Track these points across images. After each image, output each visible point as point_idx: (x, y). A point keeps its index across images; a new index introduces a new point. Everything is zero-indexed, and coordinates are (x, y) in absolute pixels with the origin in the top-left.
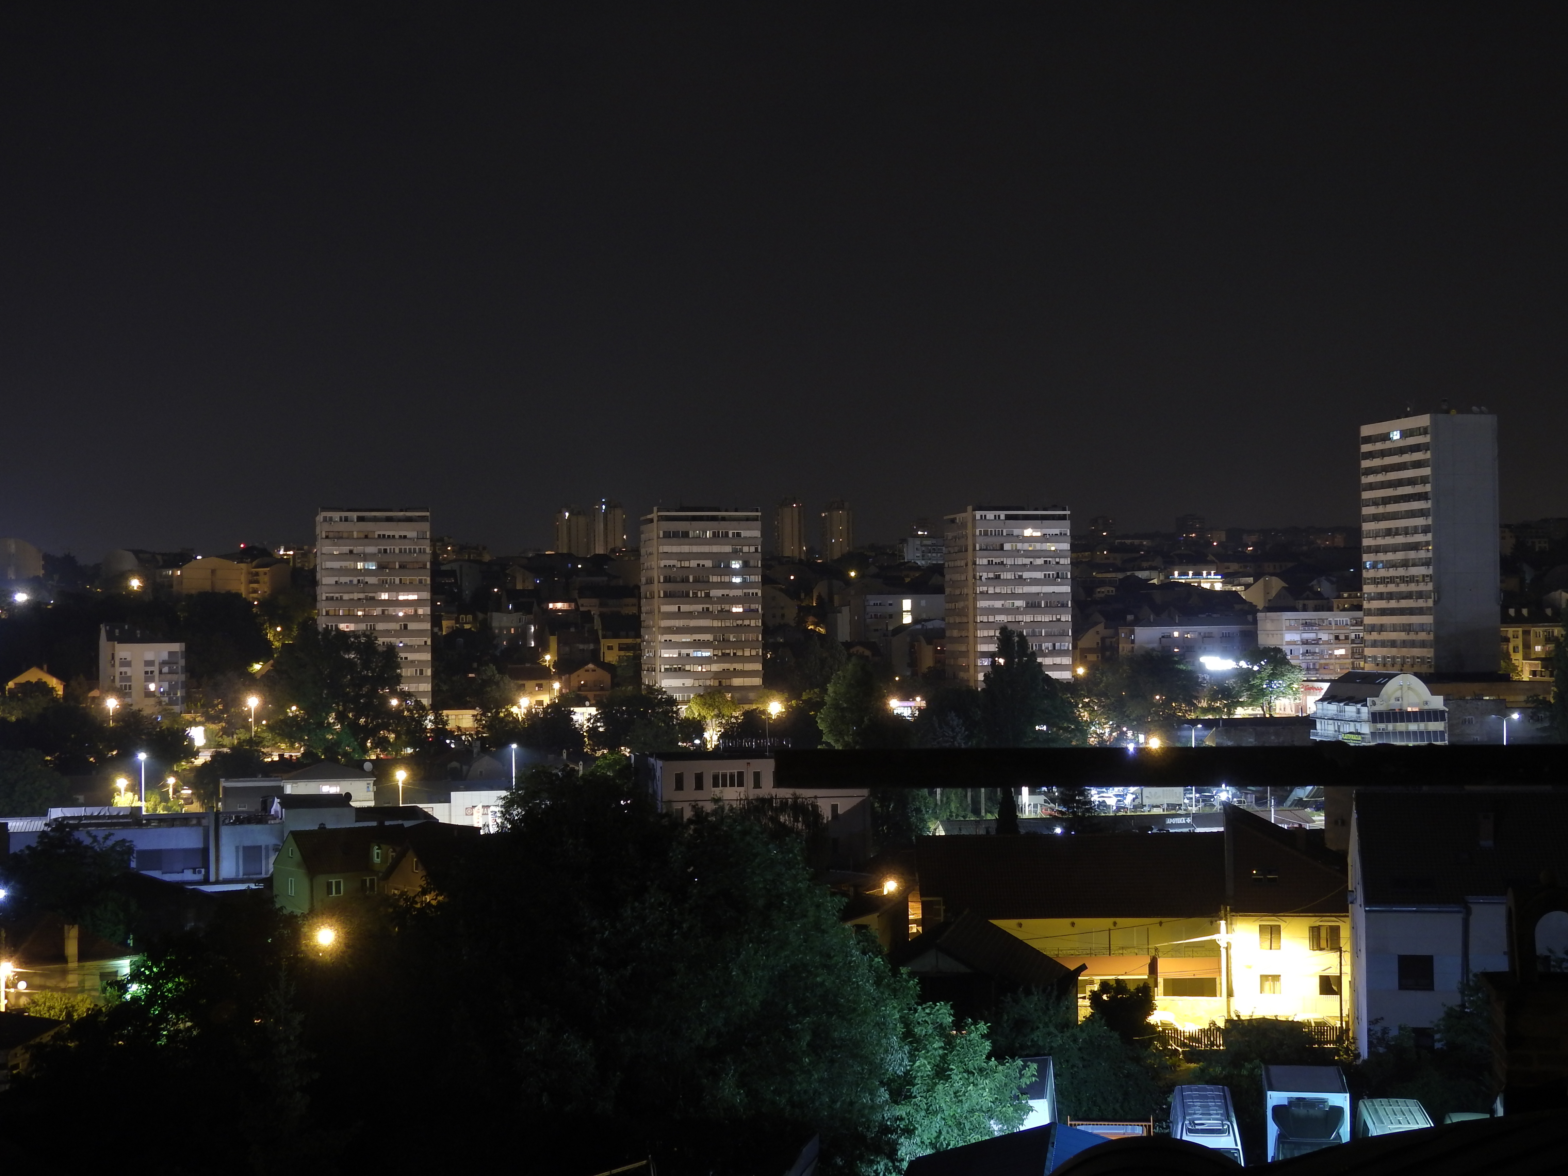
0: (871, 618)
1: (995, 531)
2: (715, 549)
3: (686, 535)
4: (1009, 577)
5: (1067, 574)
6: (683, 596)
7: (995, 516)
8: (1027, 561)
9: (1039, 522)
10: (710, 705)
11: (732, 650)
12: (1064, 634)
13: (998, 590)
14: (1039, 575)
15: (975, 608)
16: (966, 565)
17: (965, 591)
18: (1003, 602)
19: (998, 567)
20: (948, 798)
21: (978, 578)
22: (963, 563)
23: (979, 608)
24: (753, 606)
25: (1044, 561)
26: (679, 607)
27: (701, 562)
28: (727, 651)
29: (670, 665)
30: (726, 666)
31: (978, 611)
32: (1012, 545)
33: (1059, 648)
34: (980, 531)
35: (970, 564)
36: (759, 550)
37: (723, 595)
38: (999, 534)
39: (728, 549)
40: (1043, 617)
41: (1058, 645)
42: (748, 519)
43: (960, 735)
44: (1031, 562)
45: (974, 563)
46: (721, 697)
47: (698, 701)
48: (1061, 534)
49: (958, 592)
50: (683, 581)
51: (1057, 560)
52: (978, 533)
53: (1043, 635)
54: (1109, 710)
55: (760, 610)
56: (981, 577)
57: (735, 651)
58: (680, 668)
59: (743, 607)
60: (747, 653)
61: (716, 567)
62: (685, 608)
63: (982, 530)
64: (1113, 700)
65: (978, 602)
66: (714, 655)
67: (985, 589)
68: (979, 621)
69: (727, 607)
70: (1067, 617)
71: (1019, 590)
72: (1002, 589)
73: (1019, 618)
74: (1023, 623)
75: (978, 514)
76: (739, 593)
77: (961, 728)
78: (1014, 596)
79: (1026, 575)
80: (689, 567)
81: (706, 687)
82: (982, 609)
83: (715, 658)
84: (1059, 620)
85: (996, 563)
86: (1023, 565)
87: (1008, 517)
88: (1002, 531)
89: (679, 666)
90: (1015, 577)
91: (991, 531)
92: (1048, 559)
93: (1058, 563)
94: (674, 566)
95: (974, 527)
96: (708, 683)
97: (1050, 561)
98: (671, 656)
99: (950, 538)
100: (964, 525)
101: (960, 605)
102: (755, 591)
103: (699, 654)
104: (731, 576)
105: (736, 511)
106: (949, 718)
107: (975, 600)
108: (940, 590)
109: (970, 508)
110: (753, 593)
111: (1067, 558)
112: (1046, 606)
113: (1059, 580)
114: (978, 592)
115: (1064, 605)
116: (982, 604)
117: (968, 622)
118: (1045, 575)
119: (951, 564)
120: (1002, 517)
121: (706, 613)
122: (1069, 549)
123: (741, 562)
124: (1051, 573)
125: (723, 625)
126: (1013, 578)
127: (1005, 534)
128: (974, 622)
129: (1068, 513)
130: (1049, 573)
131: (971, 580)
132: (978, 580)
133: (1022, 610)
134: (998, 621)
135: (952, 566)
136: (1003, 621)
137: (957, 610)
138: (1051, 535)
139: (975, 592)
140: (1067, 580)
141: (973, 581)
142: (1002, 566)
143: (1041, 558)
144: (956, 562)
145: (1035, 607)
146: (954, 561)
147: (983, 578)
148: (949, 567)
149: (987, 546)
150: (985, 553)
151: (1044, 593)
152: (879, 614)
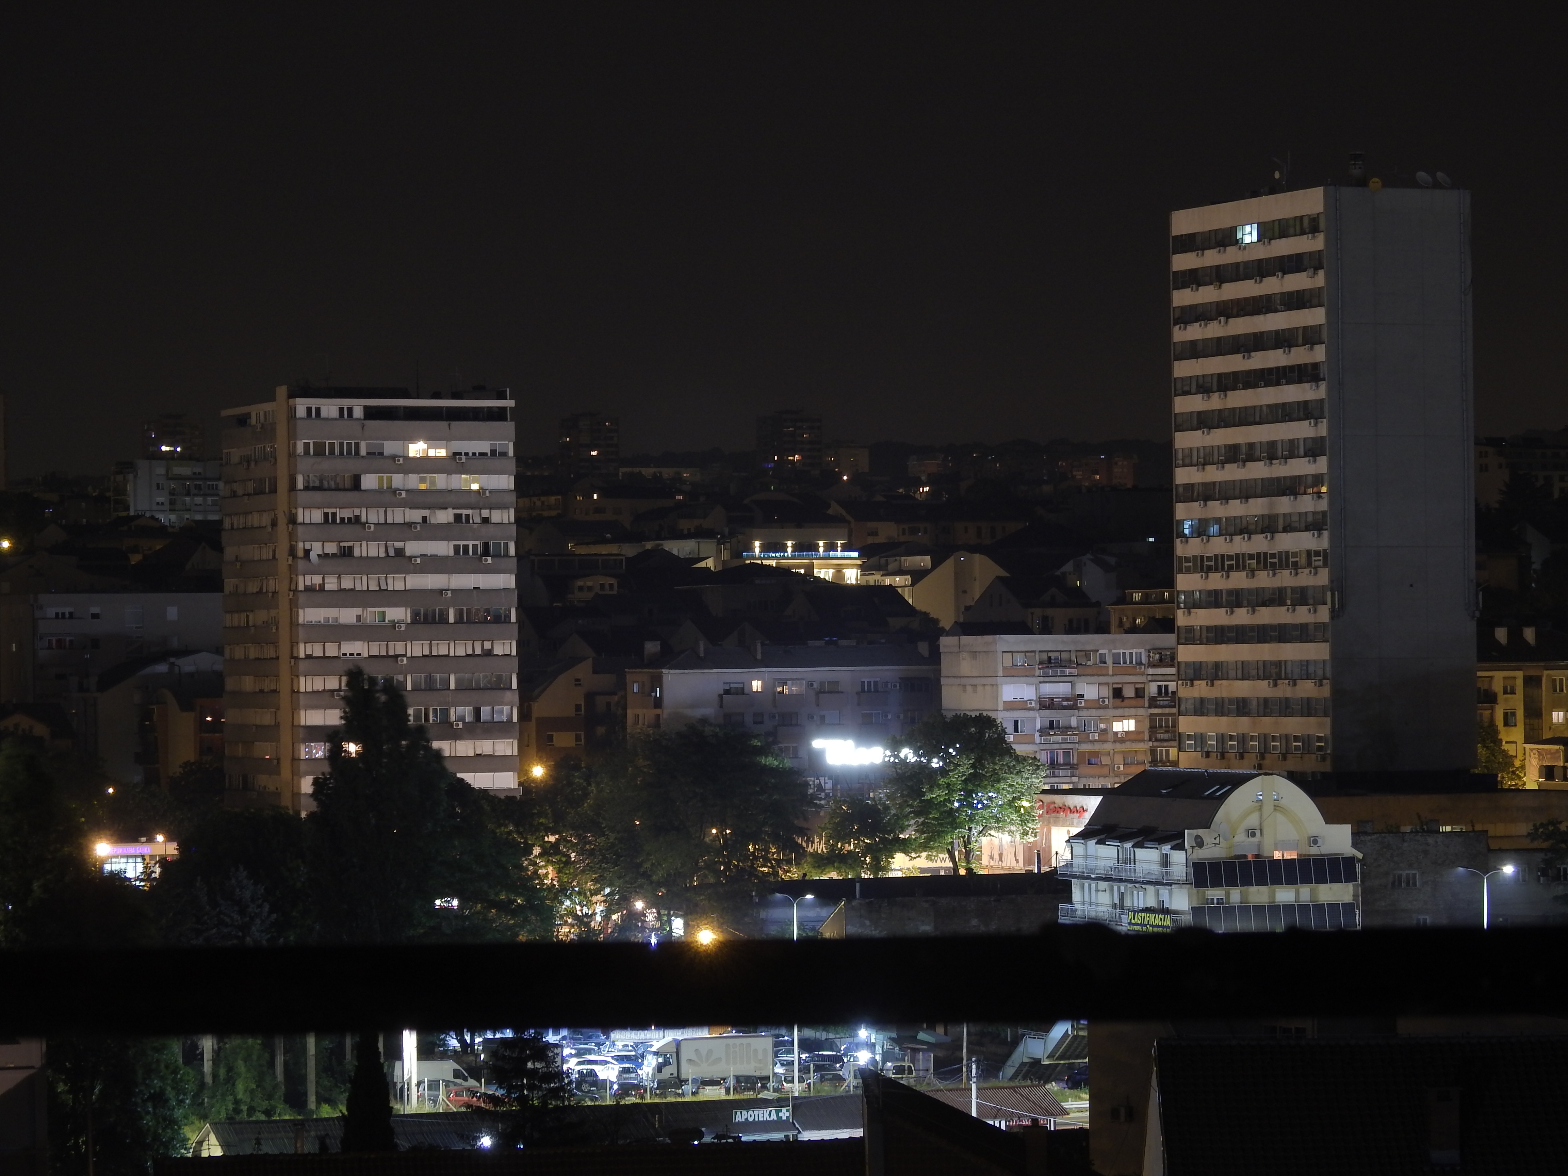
0: (50, 647)
1: (341, 444)
4: (373, 553)
5: (506, 545)
7: (341, 410)
8: (415, 516)
9: (444, 424)
12: (499, 685)
13: (347, 583)
14: (443, 548)
15: (294, 624)
16: (274, 524)
17: (271, 585)
18: (358, 611)
19: (347, 529)
20: (230, 1069)
21: (301, 554)
22: (265, 520)
23: (303, 625)
25: (455, 515)
31: (301, 633)
32: (381, 480)
33: (488, 718)
34: (307, 445)
35: (282, 521)
38: (349, 453)
40: (452, 645)
41: (485, 711)
43: (258, 921)
44: (425, 519)
45: (292, 520)
48: (493, 452)
49: (253, 587)
51: (485, 513)
52: (300, 449)
53: (452, 687)
54: (604, 859)
56: (307, 552)
63: (311, 442)
64: (612, 836)
65: (301, 612)
67: (317, 580)
68: (302, 655)
70: (507, 647)
71: (397, 583)
72: (358, 582)
73: (398, 648)
74: (405, 659)
75: (302, 406)
77: (260, 906)
78: (385, 597)
79: (413, 548)
82: (310, 626)
84: (488, 653)
85: (342, 519)
86: (404, 523)
87: (371, 414)
88: (357, 445)
90: (387, 551)
91: (332, 445)
92: (464, 512)
93: (486, 520)
95: (292, 435)
97: (467, 516)
99: (235, 459)
100: (268, 431)
101: (259, 617)
106: (233, 881)
107: (294, 606)
108: (210, 581)
109: (282, 391)
111: (508, 508)
112: (459, 620)
113: (490, 560)
114: (301, 587)
115: (500, 619)
116: (310, 615)
117: (278, 658)
118: (457, 549)
119: (239, 522)
120: (358, 413)
122: (512, 487)
124: (470, 543)
126: (382, 554)
127: (363, 452)
128: (292, 657)
129: (510, 403)
130: (465, 543)
131: (284, 560)
132: (301, 558)
133: (403, 629)
134: (345, 655)
135: (241, 527)
136: (359, 655)
137: (253, 629)
138: (470, 455)
139: (293, 587)
140: (506, 559)
141: (290, 562)
142: (358, 527)
143: (446, 508)
144: (250, 517)
145: (434, 622)
146: (246, 514)
147: (313, 555)
148: (232, 528)
149: (321, 481)
150: (318, 496)
151: (454, 591)
152: (68, 639)
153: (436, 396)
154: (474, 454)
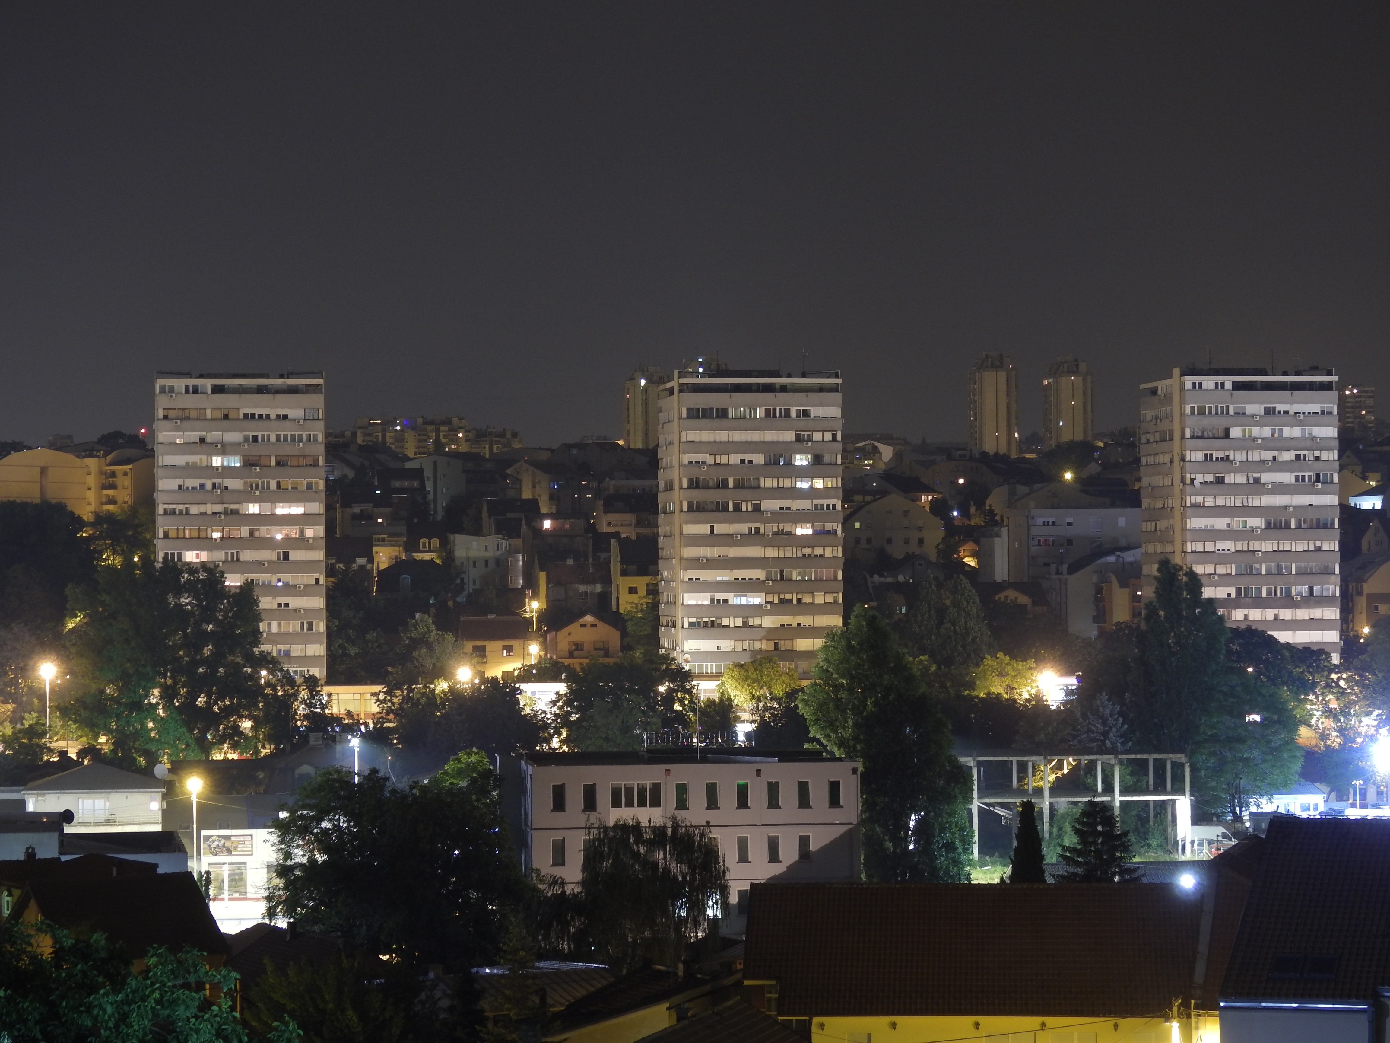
0: (1039, 545)
1: (1217, 407)
2: (769, 436)
3: (722, 413)
4: (1238, 481)
5: (1332, 475)
6: (718, 510)
7: (1216, 384)
8: (1268, 455)
9: (1288, 393)
10: (754, 681)
11: (795, 595)
12: (1327, 572)
13: (1220, 501)
14: (1288, 477)
15: (1183, 529)
16: (1172, 462)
17: (1170, 503)
18: (1228, 520)
19: (1221, 465)
21: (1188, 481)
22: (1167, 459)
23: (1190, 530)
24: (828, 526)
25: (1296, 455)
26: (712, 527)
27: (747, 457)
28: (788, 596)
29: (697, 618)
30: (786, 619)
31: (1189, 535)
32: (1244, 431)
33: (1319, 594)
34: (1193, 408)
35: (1176, 459)
36: (839, 438)
37: (781, 509)
38: (1222, 413)
39: (789, 436)
40: (1293, 543)
41: (1316, 589)
42: (821, 389)
43: (1114, 730)
44: (1274, 458)
45: (1183, 459)
46: (773, 668)
47: (736, 674)
48: (1323, 412)
49: (1159, 505)
50: (718, 487)
51: (1317, 453)
52: (1188, 410)
53: (1294, 572)
55: (839, 532)
56: (1193, 480)
57: (800, 597)
58: (713, 622)
59: (813, 527)
60: (819, 600)
61: (772, 462)
62: (720, 528)
63: (1196, 406)
65: (1188, 521)
66: (767, 603)
67: (1199, 499)
68: (1189, 550)
69: (787, 528)
70: (1332, 545)
71: (1255, 501)
72: (1228, 501)
73: (1255, 545)
74: (1260, 553)
75: (1189, 381)
76: (806, 504)
77: (1116, 720)
78: (1247, 511)
79: (1266, 477)
80: (728, 464)
81: (754, 652)
82: (1195, 531)
83: (769, 606)
84: (1319, 549)
85: (1217, 458)
86: (1260, 461)
87: (1238, 386)
88: (1228, 407)
89: (712, 619)
90: (1248, 480)
91: (1210, 408)
92: (1302, 453)
93: (1317, 458)
94: (704, 463)
95: (1183, 402)
96: (757, 645)
97: (1304, 456)
98: (700, 603)
99: (1149, 418)
100: (1168, 398)
101: (1162, 525)
102: (831, 502)
103: (744, 601)
104: (794, 479)
105: (804, 376)
107: (1184, 517)
108: (1133, 500)
109: (1176, 371)
110: (828, 506)
111: (1333, 450)
112: (1299, 527)
113: (1320, 485)
114: (1188, 504)
115: (1327, 526)
116: (1195, 523)
117: (1174, 552)
118: (1297, 478)
119: (1151, 460)
120: (1228, 386)
121: (754, 537)
122: (1336, 436)
123: (809, 456)
124: (1306, 474)
125: (782, 556)
126: (1245, 482)
127: (1232, 412)
128: (1183, 552)
129: (1334, 378)
130: (1303, 474)
131: (1178, 486)
132: (1188, 484)
133: (1259, 532)
134: (1219, 550)
135: (1152, 463)
136: (1228, 550)
137: (1159, 533)
138: (1307, 414)
139: (1183, 505)
140: (1332, 485)
141: (1181, 487)
142: (1228, 463)
143: (1289, 450)
144: (1157, 457)
145: (1281, 528)
146: (1155, 454)
147: (1196, 483)
148: (1147, 465)
149: (1203, 432)
150: (1200, 442)
151: (1294, 507)
152: (1051, 539)
153: (1285, 374)
154: (1309, 413)
